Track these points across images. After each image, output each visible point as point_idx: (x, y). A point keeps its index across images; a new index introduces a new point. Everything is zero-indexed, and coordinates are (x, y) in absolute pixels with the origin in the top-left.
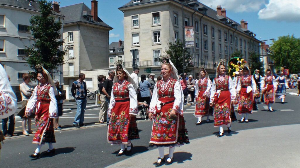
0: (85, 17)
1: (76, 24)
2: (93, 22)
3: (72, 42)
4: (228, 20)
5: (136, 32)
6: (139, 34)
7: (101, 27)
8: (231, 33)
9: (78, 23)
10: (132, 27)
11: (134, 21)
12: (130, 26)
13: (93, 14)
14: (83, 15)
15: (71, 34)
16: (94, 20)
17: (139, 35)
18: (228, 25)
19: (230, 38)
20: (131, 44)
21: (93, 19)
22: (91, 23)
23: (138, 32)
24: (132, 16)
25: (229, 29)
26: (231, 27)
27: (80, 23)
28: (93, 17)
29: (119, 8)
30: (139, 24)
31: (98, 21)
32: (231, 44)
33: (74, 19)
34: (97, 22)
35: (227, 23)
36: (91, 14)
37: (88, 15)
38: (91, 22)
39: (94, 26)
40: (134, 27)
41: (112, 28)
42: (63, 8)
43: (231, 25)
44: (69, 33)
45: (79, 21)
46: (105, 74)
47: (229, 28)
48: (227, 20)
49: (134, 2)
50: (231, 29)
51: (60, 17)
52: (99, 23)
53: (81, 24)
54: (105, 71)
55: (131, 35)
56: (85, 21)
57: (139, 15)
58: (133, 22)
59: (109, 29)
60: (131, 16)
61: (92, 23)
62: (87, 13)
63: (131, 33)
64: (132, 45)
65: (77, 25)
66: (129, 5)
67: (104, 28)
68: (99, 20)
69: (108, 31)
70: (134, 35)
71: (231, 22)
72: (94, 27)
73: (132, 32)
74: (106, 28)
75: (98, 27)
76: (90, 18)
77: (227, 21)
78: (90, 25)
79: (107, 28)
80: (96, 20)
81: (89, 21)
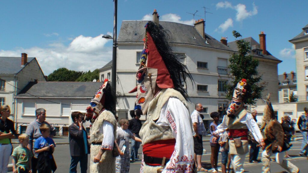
0: (254, 51)
2: (262, 56)
7: (271, 61)
10: (305, 59)
11: (307, 53)
12: (303, 58)
13: (262, 48)
14: (253, 49)
21: (262, 53)
24: (305, 49)
28: (261, 50)
29: (290, 41)
34: (266, 56)
36: (260, 48)
37: (257, 49)
38: (260, 55)
39: (264, 60)
41: (281, 61)
42: (231, 43)
46: (277, 109)
49: (306, 34)
51: (234, 53)
52: (268, 56)
54: (277, 106)
55: (303, 68)
56: (255, 55)
58: (305, 54)
59: (278, 62)
60: (303, 48)
61: (261, 57)
62: (256, 47)
63: (304, 66)
64: (305, 78)
66: (300, 37)
67: (273, 61)
68: (268, 54)
69: (277, 64)
72: (263, 61)
73: (305, 64)
75: (267, 60)
76: (259, 52)
79: (276, 62)
80: (264, 53)
81: (258, 55)
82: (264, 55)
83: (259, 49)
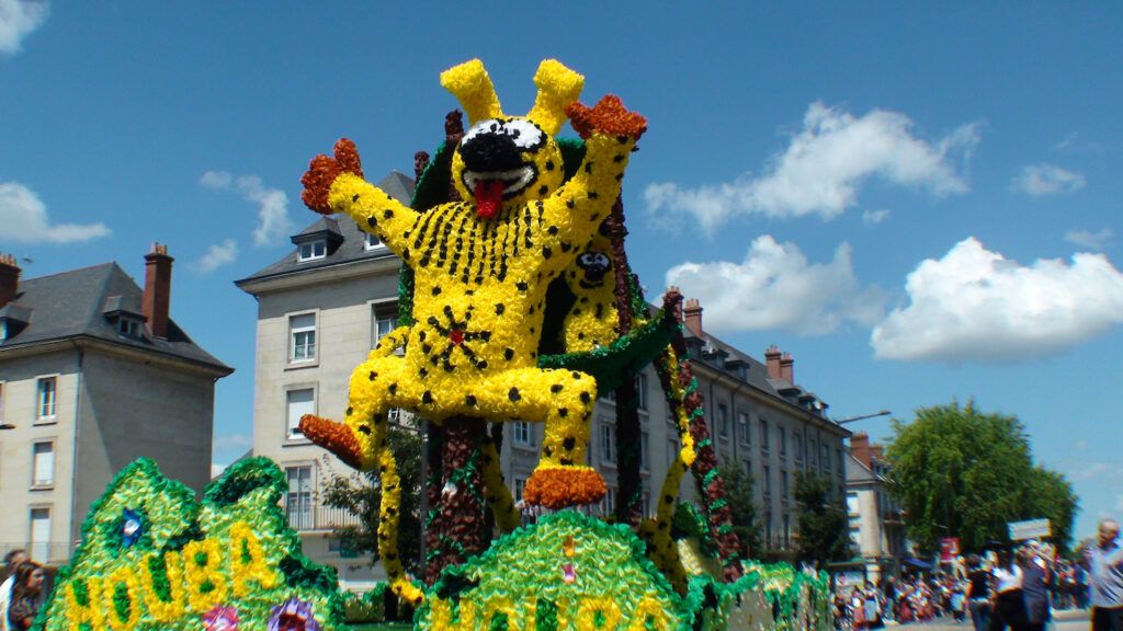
0: (111, 318)
1: (68, 344)
2: (144, 339)
3: (51, 418)
4: (708, 341)
5: (302, 384)
6: (315, 391)
7: (181, 364)
8: (722, 394)
9: (78, 342)
10: (289, 361)
11: (299, 336)
12: (282, 355)
13: (148, 309)
14: (107, 309)
15: (47, 386)
16: (151, 332)
17: (315, 395)
18: (708, 363)
19: (719, 415)
20: (281, 433)
21: (147, 329)
22: (135, 343)
23: (311, 383)
24: (291, 318)
25: (714, 381)
26: (720, 373)
27: (86, 342)
28: (145, 320)
29: (239, 283)
30: (316, 348)
31: (171, 339)
32: (720, 439)
33: (67, 326)
34: (162, 343)
35: (707, 356)
36: (137, 308)
37: (123, 313)
38: (136, 338)
39: (148, 357)
40: (296, 363)
41: (228, 371)
42: (35, 281)
43: (719, 363)
44: (41, 380)
45: (80, 332)
47: (713, 375)
48: (703, 343)
49: (301, 260)
50: (721, 379)
52: (171, 345)
53: (88, 347)
55: (282, 396)
56: (112, 334)
57: (317, 311)
58: (294, 340)
59: (215, 372)
60: (287, 315)
61: (141, 344)
62: (122, 304)
63: (284, 387)
64: (287, 437)
65: (75, 351)
66: (279, 270)
67: (192, 367)
68: (175, 334)
69: (212, 379)
70: (294, 394)
71: (721, 353)
72: (148, 363)
73: (289, 381)
74: (199, 369)
75: (165, 361)
76: (135, 326)
77: (703, 348)
78: (128, 352)
79: (206, 370)
80: (156, 332)
81: (127, 336)
82: (151, 339)
83: (131, 310)
